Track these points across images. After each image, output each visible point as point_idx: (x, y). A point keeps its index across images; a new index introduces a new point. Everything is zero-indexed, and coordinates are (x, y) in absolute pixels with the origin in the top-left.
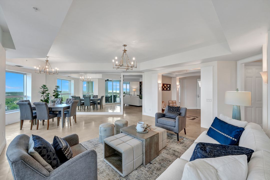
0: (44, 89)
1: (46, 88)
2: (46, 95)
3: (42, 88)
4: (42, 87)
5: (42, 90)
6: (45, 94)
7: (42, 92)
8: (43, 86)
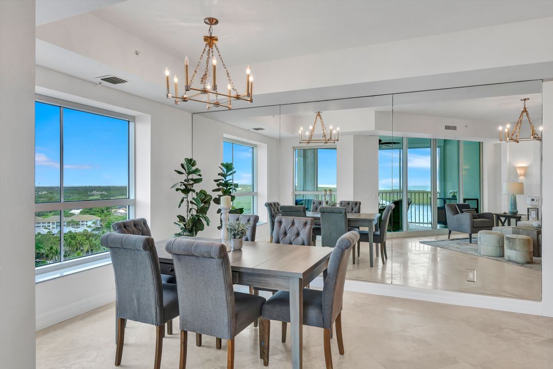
0: (189, 173)
1: (197, 171)
2: (196, 197)
3: (183, 171)
4: (182, 166)
5: (183, 177)
6: (191, 196)
7: (183, 187)
8: (184, 162)
